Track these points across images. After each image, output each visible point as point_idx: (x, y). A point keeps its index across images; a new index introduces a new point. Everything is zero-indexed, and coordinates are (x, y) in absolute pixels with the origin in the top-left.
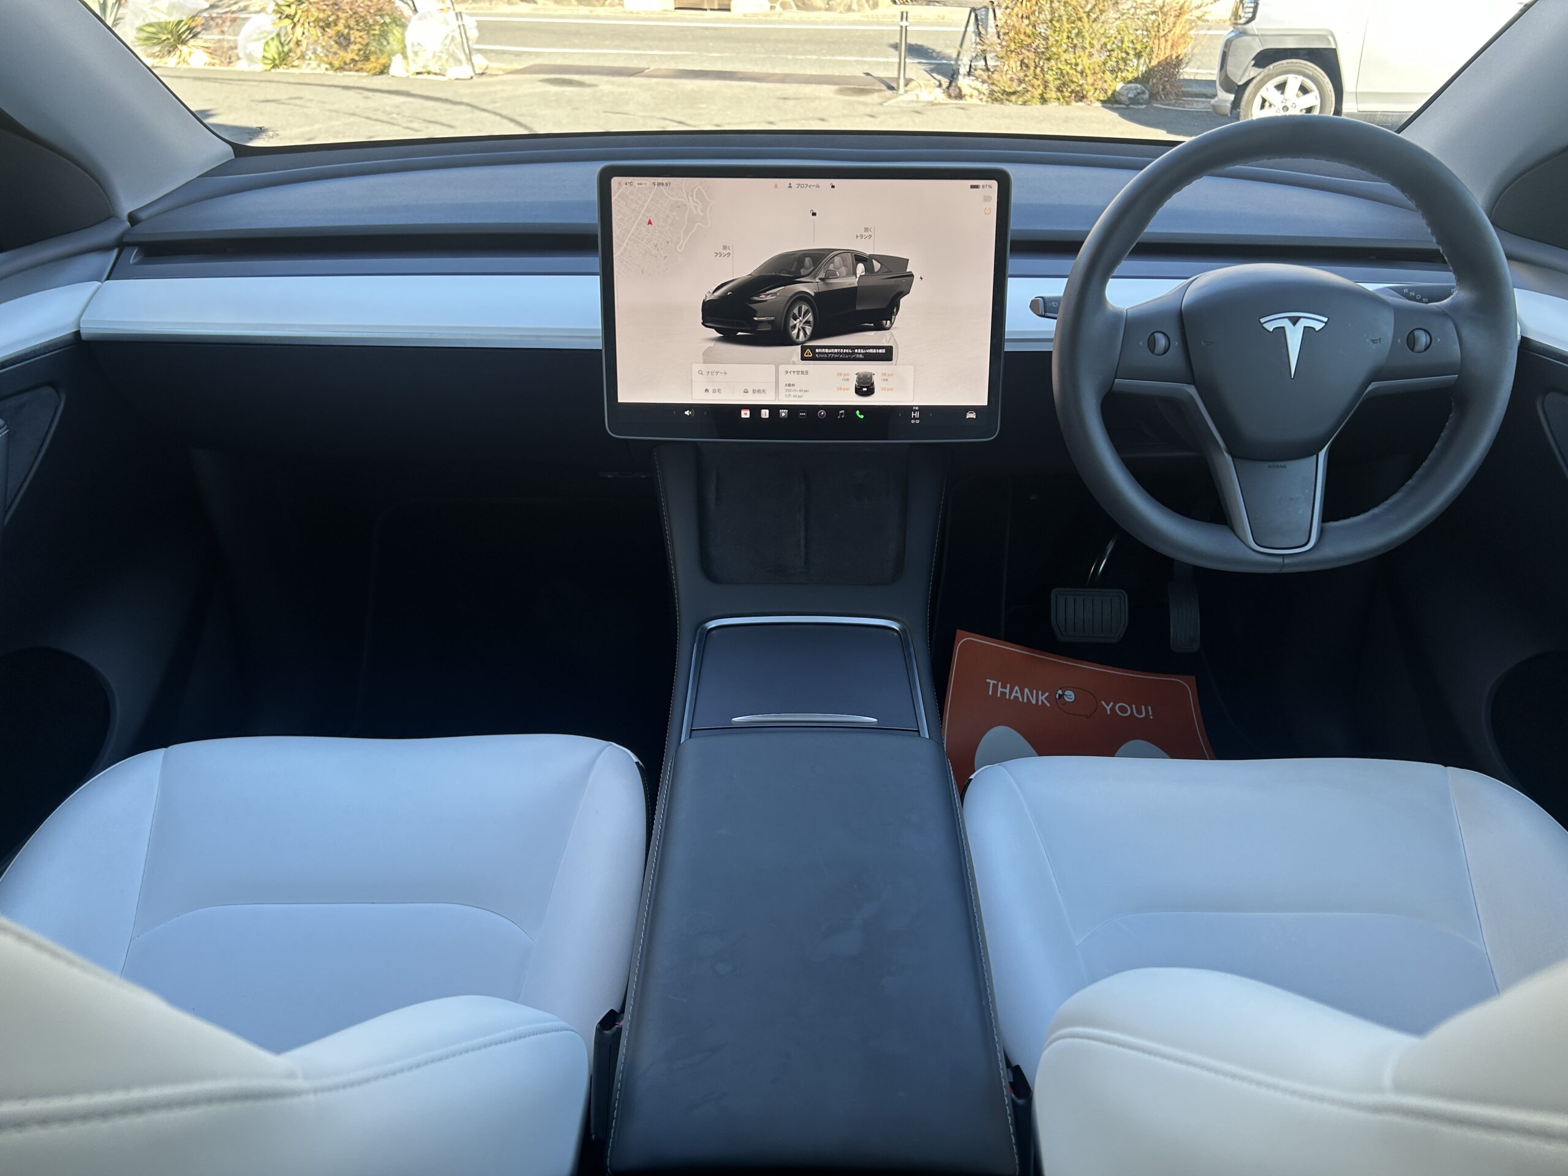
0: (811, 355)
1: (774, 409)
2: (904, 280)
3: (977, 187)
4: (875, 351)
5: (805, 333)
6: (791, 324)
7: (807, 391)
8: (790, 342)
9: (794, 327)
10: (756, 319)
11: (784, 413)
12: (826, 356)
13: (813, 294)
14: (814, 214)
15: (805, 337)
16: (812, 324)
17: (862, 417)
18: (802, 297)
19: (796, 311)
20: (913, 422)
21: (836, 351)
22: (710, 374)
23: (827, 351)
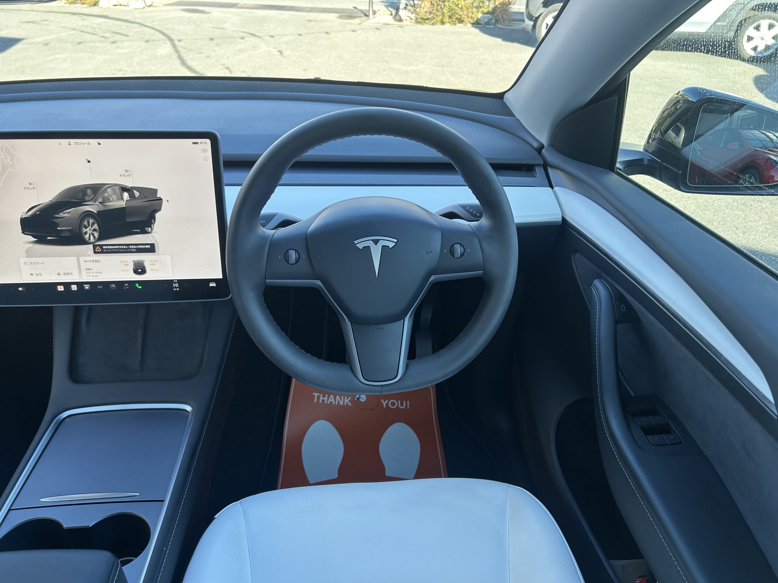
0: (100, 250)
1: (80, 285)
2: (156, 202)
3: (197, 143)
4: (143, 247)
5: (94, 237)
6: (84, 231)
7: (101, 273)
8: (84, 242)
9: (86, 233)
10: (59, 228)
11: (87, 286)
12: (110, 251)
13: (96, 212)
14: (89, 162)
15: (95, 239)
16: (98, 231)
17: (140, 287)
18: (89, 214)
19: (86, 223)
20: (175, 289)
21: (117, 247)
22: (32, 264)
23: (111, 247)
